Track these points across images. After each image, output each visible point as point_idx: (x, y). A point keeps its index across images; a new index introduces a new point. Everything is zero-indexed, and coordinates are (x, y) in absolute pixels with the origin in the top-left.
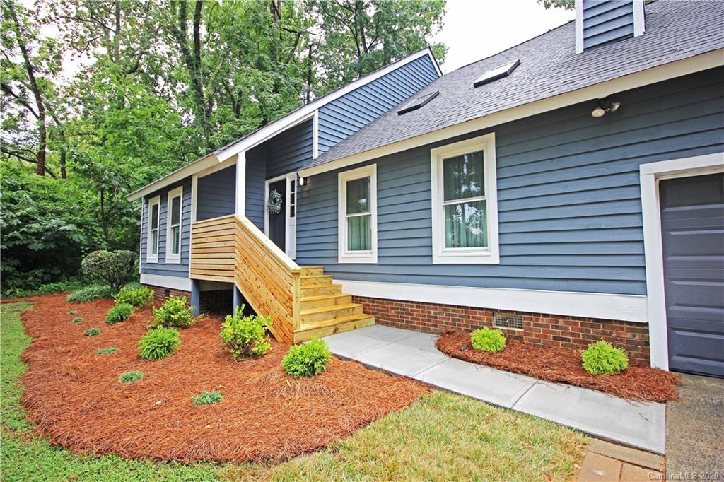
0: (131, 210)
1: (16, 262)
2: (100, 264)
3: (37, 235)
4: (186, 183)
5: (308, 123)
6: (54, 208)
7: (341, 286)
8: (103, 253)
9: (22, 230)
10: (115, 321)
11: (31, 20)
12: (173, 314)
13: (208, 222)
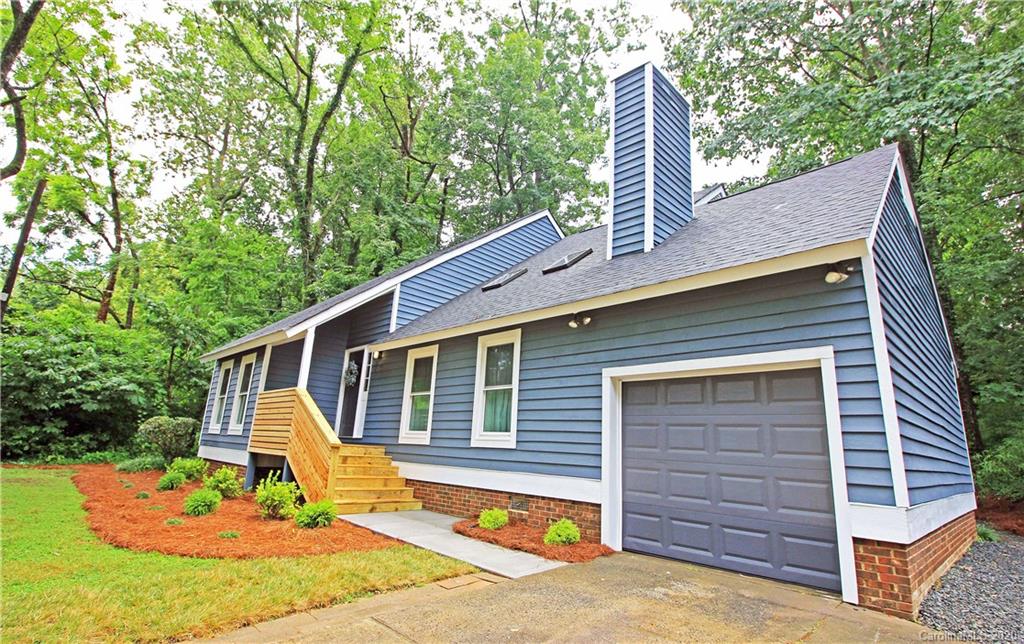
0: (202, 370)
1: (64, 424)
2: (159, 431)
3: (93, 394)
4: (261, 351)
5: (389, 296)
6: (117, 363)
7: (398, 468)
8: (163, 419)
9: (79, 387)
10: (165, 489)
11: (126, 135)
12: (221, 483)
13: (274, 393)
